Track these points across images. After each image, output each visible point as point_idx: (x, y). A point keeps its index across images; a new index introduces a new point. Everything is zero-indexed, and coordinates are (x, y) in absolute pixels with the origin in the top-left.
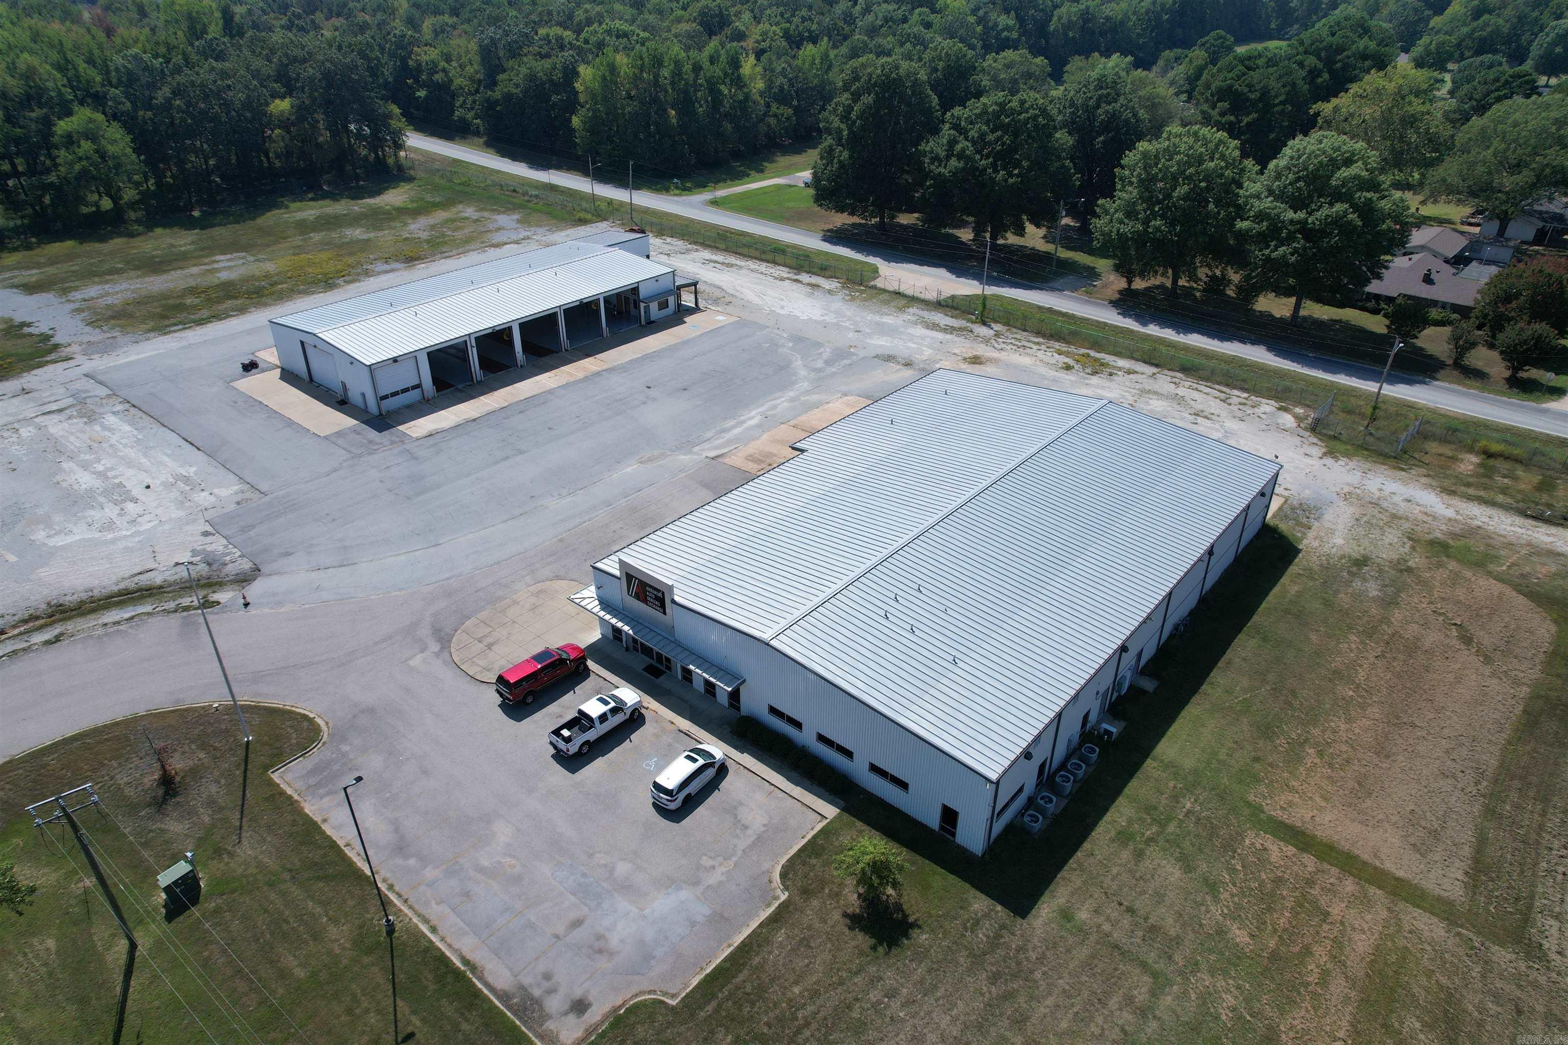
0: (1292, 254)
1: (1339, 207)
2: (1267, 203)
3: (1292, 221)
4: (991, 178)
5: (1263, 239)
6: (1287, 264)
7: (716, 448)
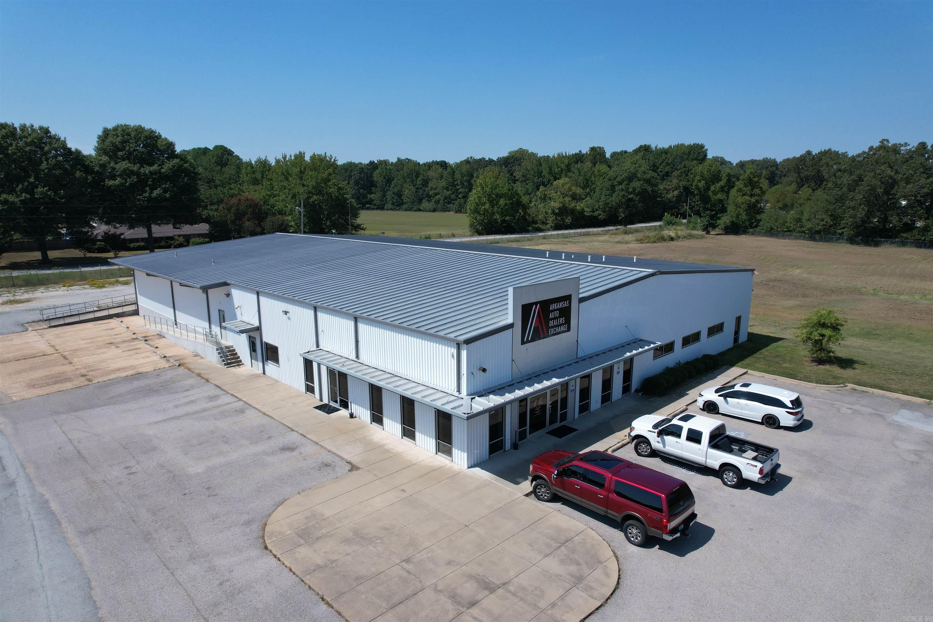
3: (151, 172)
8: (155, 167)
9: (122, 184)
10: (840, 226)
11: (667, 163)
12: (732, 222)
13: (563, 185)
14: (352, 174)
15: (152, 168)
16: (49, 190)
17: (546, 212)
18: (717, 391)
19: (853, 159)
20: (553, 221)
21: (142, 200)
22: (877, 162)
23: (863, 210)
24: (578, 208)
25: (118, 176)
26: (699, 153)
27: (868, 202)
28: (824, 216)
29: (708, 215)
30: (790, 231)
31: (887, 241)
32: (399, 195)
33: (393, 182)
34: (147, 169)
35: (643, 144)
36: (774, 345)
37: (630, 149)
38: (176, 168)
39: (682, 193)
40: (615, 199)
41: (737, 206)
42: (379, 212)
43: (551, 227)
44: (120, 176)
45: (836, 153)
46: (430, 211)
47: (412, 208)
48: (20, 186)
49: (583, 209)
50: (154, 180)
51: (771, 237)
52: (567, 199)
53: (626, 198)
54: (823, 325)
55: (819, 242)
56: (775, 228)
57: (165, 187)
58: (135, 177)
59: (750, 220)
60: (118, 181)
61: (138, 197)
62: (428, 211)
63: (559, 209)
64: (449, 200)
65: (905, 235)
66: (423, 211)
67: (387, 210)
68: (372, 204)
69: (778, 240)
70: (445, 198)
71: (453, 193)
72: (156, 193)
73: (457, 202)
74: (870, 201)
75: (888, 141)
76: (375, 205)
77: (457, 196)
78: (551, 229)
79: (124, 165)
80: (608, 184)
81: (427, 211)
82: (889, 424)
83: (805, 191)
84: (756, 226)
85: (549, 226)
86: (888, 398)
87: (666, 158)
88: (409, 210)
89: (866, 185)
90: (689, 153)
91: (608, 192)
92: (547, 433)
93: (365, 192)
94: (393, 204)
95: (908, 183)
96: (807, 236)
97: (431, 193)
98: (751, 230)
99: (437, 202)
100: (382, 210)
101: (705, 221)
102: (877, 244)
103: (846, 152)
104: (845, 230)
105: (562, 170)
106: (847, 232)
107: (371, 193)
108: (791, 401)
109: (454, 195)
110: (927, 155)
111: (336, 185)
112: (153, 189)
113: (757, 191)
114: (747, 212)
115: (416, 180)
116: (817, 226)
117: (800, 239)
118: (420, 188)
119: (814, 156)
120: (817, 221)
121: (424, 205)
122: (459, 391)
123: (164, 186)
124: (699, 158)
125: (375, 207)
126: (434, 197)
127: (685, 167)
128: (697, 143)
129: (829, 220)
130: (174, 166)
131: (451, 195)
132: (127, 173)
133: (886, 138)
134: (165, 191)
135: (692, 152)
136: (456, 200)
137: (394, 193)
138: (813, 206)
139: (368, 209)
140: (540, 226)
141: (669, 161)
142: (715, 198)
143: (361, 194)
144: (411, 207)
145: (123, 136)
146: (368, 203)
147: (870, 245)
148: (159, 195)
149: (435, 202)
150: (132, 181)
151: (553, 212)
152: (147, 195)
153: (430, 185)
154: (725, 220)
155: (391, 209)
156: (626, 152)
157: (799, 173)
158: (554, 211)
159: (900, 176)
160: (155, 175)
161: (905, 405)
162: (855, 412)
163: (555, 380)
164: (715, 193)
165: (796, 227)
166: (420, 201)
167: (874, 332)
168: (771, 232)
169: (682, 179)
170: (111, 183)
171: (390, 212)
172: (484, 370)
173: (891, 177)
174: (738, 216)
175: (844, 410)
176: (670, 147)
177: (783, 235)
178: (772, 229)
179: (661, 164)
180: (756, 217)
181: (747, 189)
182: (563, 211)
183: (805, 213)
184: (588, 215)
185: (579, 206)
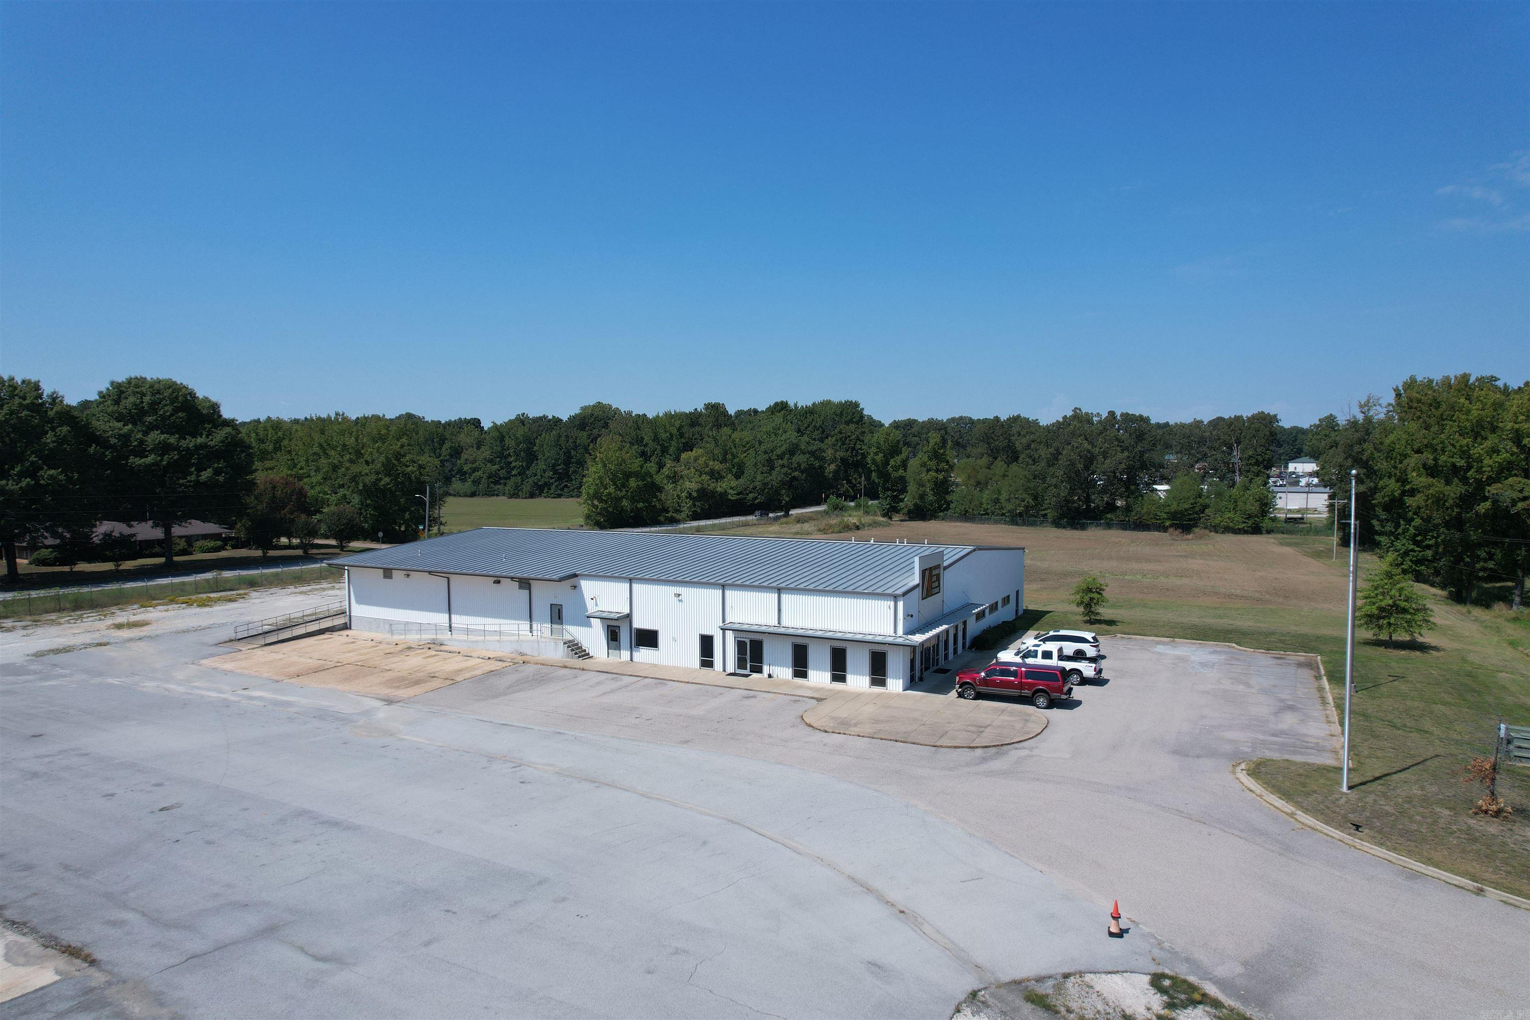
3: (195, 447)
5: (177, 469)
9: (156, 464)
10: (1042, 506)
11: (815, 426)
12: (915, 505)
13: (696, 459)
15: (199, 440)
16: (62, 472)
17: (678, 495)
18: (1035, 638)
19: (1048, 429)
20: (690, 508)
22: (1073, 434)
23: (1066, 488)
24: (719, 489)
25: (149, 451)
26: (853, 414)
27: (1070, 479)
28: (1025, 496)
29: (888, 496)
30: (988, 514)
31: (1093, 523)
34: (190, 442)
35: (779, 401)
36: (1048, 615)
37: (762, 407)
38: (229, 440)
39: (840, 467)
40: (776, 477)
41: (921, 485)
43: (688, 517)
44: (153, 451)
45: (1027, 420)
46: (466, 496)
48: (18, 469)
49: (726, 491)
50: (201, 457)
51: (967, 521)
52: (705, 477)
53: (790, 477)
54: (1090, 590)
55: (1022, 526)
56: (971, 510)
58: (176, 452)
59: (937, 501)
60: (150, 459)
61: (181, 481)
62: (462, 495)
63: (698, 491)
64: (495, 479)
65: (1109, 516)
66: (454, 495)
69: (976, 525)
70: (489, 477)
71: (502, 468)
72: (206, 475)
73: (511, 483)
74: (1070, 477)
75: (1080, 410)
77: (509, 472)
78: (688, 519)
79: (155, 437)
80: (762, 458)
81: (460, 496)
82: (1153, 652)
83: (1000, 466)
84: (947, 509)
85: (683, 515)
86: (1146, 640)
87: (813, 420)
89: (1065, 459)
90: (841, 414)
91: (765, 469)
92: (933, 672)
95: (1105, 458)
96: (1007, 519)
97: (466, 468)
98: (941, 514)
99: (476, 482)
101: (886, 504)
102: (1083, 527)
103: (1037, 420)
104: (1048, 511)
105: (671, 435)
106: (1051, 514)
108: (1092, 638)
109: (504, 471)
110: (1117, 426)
111: (414, 462)
112: (200, 469)
113: (944, 465)
114: (934, 492)
115: (441, 449)
116: (1018, 508)
117: (1002, 524)
118: (447, 460)
119: (1003, 422)
120: (1018, 502)
121: (454, 486)
122: (895, 632)
123: (216, 465)
124: (854, 420)
126: (470, 475)
127: (840, 433)
128: (850, 400)
129: (1030, 500)
130: (224, 438)
131: (499, 470)
132: (164, 448)
133: (1078, 407)
134: (217, 472)
135: (845, 412)
136: (509, 478)
138: (1011, 483)
140: (674, 515)
141: (818, 425)
142: (894, 475)
145: (153, 395)
147: (1077, 529)
148: (209, 479)
149: (474, 482)
150: (170, 459)
151: (690, 496)
152: (193, 478)
153: (464, 456)
154: (908, 500)
156: (756, 411)
157: (988, 444)
158: (690, 494)
159: (1097, 449)
160: (202, 450)
161: (1158, 643)
162: (1129, 649)
163: (945, 627)
164: (896, 469)
165: (995, 509)
166: (448, 480)
167: (1117, 604)
168: (966, 516)
169: (838, 448)
170: (139, 461)
172: (912, 616)
173: (1089, 451)
174: (922, 497)
175: (1121, 648)
176: (814, 404)
177: (981, 520)
178: (966, 511)
179: (806, 428)
180: (945, 498)
181: (932, 464)
182: (703, 494)
183: (1003, 492)
184: (733, 498)
185: (720, 487)
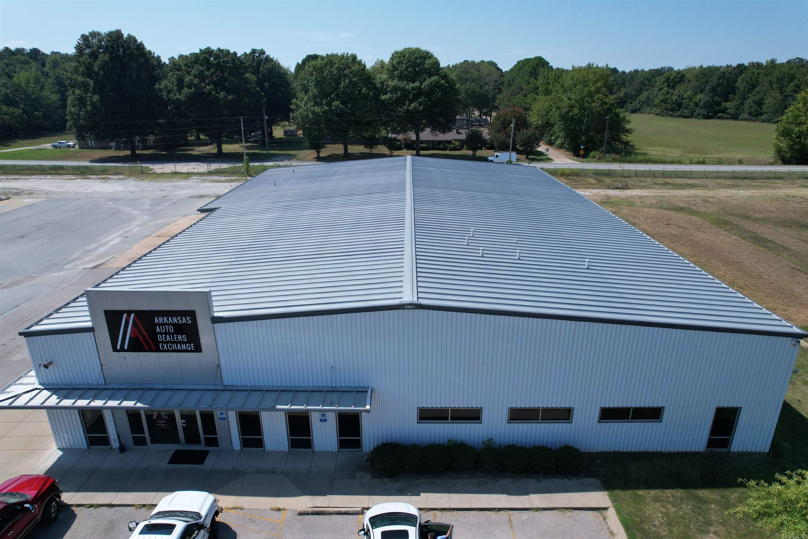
0: (420, 106)
1: (434, 78)
2: (395, 82)
3: (413, 88)
4: (215, 97)
5: (399, 102)
6: (419, 112)
7: (91, 261)
8: (417, 84)
9: (390, 99)
14: (710, 80)
15: (415, 85)
21: (402, 112)
25: (389, 91)
32: (760, 103)
33: (756, 89)
34: (410, 86)
38: (433, 85)
42: (732, 123)
44: (391, 92)
47: (772, 119)
48: (325, 101)
50: (414, 95)
57: (420, 101)
58: (401, 92)
60: (388, 96)
61: (399, 109)
67: (742, 120)
68: (726, 113)
72: (413, 105)
76: (728, 114)
88: (767, 122)
93: (719, 99)
94: (750, 114)
100: (735, 120)
107: (727, 101)
112: (411, 102)
125: (729, 116)
130: (431, 83)
132: (395, 89)
137: (755, 102)
139: (720, 118)
143: (715, 102)
144: (770, 118)
146: (721, 111)
148: (415, 108)
150: (397, 96)
152: (405, 107)
155: (746, 120)
160: (415, 91)
170: (384, 97)
171: (744, 122)
